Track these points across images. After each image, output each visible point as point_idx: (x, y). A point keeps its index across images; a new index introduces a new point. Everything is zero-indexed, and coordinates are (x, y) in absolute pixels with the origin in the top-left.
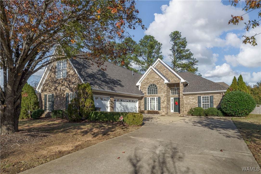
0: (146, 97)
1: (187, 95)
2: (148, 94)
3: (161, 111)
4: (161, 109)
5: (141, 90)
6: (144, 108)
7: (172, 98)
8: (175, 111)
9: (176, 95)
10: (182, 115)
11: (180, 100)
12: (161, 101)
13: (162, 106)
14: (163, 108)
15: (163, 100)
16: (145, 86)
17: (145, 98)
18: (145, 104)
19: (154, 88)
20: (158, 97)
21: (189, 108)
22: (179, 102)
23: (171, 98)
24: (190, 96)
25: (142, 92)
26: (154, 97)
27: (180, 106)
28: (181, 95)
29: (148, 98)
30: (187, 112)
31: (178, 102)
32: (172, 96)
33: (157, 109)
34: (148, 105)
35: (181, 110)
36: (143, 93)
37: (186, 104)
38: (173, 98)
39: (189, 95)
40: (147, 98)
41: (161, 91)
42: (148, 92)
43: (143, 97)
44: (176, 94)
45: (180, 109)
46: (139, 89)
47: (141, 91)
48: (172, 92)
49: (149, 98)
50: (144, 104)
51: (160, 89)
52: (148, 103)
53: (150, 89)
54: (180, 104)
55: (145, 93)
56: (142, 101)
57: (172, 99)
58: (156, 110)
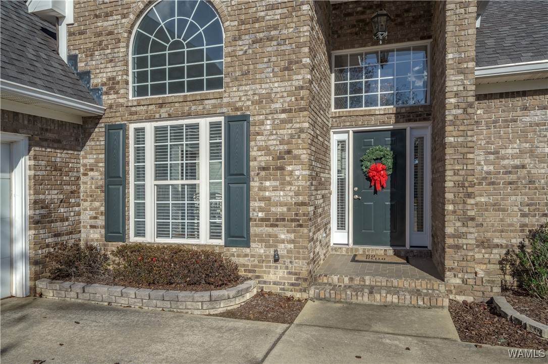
0: (118, 121)
1: (501, 96)
2: (141, 91)
3: (258, 248)
4: (254, 230)
5: (73, 59)
6: (101, 221)
7: (344, 137)
8: (360, 237)
9: (379, 109)
10: (461, 292)
11: (449, 139)
12: (253, 153)
13: (268, 199)
14: (275, 222)
15: (273, 142)
16: (108, 24)
17: (111, 128)
18: (108, 184)
19: (193, 28)
20: (230, 120)
21: (516, 220)
22: (395, 164)
23: (335, 138)
24: (529, 101)
25: (88, 73)
26: (189, 115)
27: (450, 207)
28: (457, 95)
29: (137, 130)
30: (497, 254)
31: (389, 162)
32: (341, 123)
33: (214, 235)
34: (140, 192)
35: (449, 241)
36: (95, 81)
37: (489, 180)
38: (348, 137)
39: (524, 94)
40: (132, 127)
41: (254, 59)
42: (141, 77)
43: (95, 120)
44: (371, 102)
45: (449, 230)
46: (63, 54)
47: (81, 65)
48: (340, 89)
49: (149, 128)
50: (102, 183)
51: (247, 39)
52: (140, 173)
53: (156, 47)
54: (449, 184)
55: (113, 85)
56: (90, 160)
57: (342, 144)
58: (204, 239)
